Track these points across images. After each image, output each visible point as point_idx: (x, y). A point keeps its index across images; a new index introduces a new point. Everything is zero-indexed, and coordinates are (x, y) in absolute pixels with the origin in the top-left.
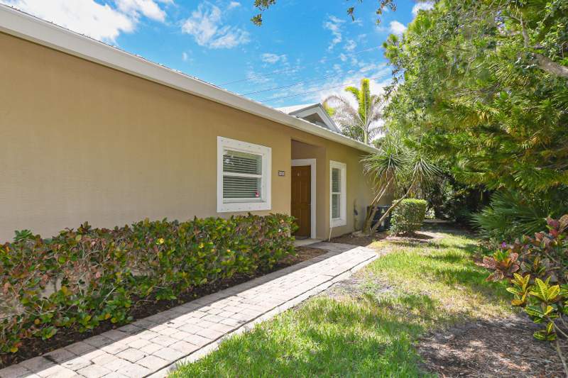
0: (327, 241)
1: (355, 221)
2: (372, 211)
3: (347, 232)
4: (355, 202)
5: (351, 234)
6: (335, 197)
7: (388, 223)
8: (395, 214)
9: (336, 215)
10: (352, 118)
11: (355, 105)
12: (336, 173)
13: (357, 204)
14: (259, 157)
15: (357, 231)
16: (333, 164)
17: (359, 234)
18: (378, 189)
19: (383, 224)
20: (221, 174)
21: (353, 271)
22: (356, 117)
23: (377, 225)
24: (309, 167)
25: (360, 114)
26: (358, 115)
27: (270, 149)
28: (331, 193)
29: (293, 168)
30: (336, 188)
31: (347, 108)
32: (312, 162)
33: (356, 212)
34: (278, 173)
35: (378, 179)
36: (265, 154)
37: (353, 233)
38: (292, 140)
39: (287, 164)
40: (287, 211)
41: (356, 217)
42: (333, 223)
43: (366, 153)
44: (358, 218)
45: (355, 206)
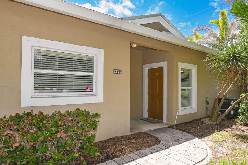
1: (207, 108)
6: (184, 91)
9: (185, 105)
10: (216, 40)
17: (207, 121)
19: (232, 113)
20: (30, 71)
22: (218, 39)
24: (162, 68)
28: (180, 88)
33: (207, 103)
37: (203, 120)
41: (208, 106)
44: (210, 106)
45: (206, 97)
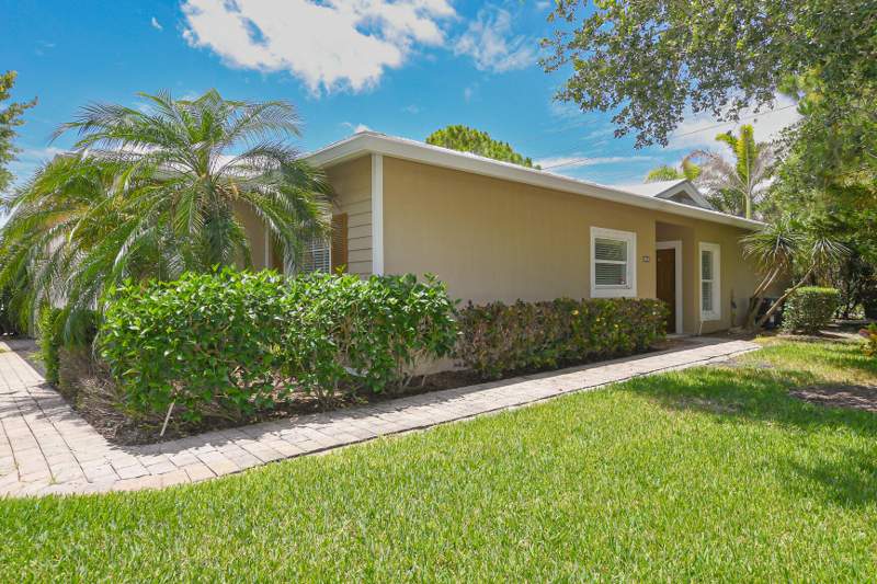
0: (697, 336)
1: (733, 316)
2: (755, 303)
3: (723, 328)
4: (732, 292)
5: (727, 330)
6: (706, 285)
7: (779, 318)
8: (789, 306)
9: (707, 306)
10: (726, 178)
11: (731, 159)
12: (707, 257)
13: (735, 294)
14: (624, 244)
15: (733, 326)
16: (703, 246)
18: (764, 274)
19: (772, 320)
20: (593, 261)
21: (731, 356)
22: (731, 176)
23: (764, 320)
24: (674, 250)
25: (739, 172)
26: (736, 174)
27: (635, 234)
28: (701, 281)
29: (658, 252)
30: (707, 275)
31: (720, 165)
32: (677, 245)
33: (733, 305)
34: (642, 259)
35: (763, 263)
36: (629, 239)
37: (731, 329)
38: (658, 224)
39: (652, 244)
40: (652, 295)
41: (735, 310)
42: (704, 316)
43: (748, 231)
44: (737, 311)
45: (732, 297)
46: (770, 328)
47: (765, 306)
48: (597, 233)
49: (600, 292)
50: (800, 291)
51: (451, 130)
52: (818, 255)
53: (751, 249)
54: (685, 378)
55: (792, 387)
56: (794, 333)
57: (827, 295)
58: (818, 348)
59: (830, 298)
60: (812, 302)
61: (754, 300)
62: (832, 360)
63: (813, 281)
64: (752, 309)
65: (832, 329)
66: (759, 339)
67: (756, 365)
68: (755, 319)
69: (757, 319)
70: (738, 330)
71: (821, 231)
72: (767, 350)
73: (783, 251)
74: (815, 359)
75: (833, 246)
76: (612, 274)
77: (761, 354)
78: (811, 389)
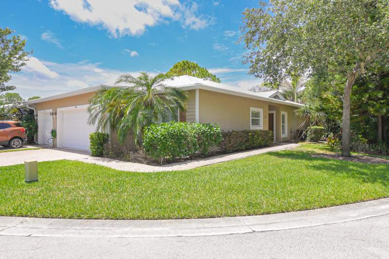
1: (291, 136)
3: (288, 139)
4: (291, 128)
6: (283, 126)
7: (306, 136)
8: (309, 132)
9: (283, 133)
12: (283, 116)
14: (259, 112)
15: (291, 139)
16: (282, 113)
18: (301, 122)
19: (304, 137)
20: (251, 118)
23: (301, 137)
24: (273, 114)
27: (263, 109)
28: (282, 124)
29: (269, 114)
30: (283, 122)
32: (274, 112)
33: (291, 132)
34: (265, 117)
35: (301, 118)
36: (261, 111)
38: (269, 105)
39: (268, 112)
40: (267, 129)
42: (282, 136)
43: (296, 108)
44: (292, 134)
45: (291, 130)
46: (303, 140)
47: (302, 133)
48: (252, 109)
49: (253, 128)
50: (312, 128)
51: (184, 62)
52: (317, 117)
53: (297, 114)
54: (281, 152)
55: (309, 154)
56: (310, 141)
57: (320, 129)
58: (317, 145)
59: (322, 130)
60: (316, 132)
61: (298, 131)
62: (320, 148)
63: (317, 124)
64: (297, 134)
65: (322, 140)
66: (300, 143)
67: (299, 149)
68: (298, 136)
69: (299, 137)
70: (293, 140)
71: (318, 110)
72: (303, 146)
73: (307, 115)
74: (315, 148)
75: (322, 114)
76: (256, 122)
77: (301, 147)
78: (313, 155)
